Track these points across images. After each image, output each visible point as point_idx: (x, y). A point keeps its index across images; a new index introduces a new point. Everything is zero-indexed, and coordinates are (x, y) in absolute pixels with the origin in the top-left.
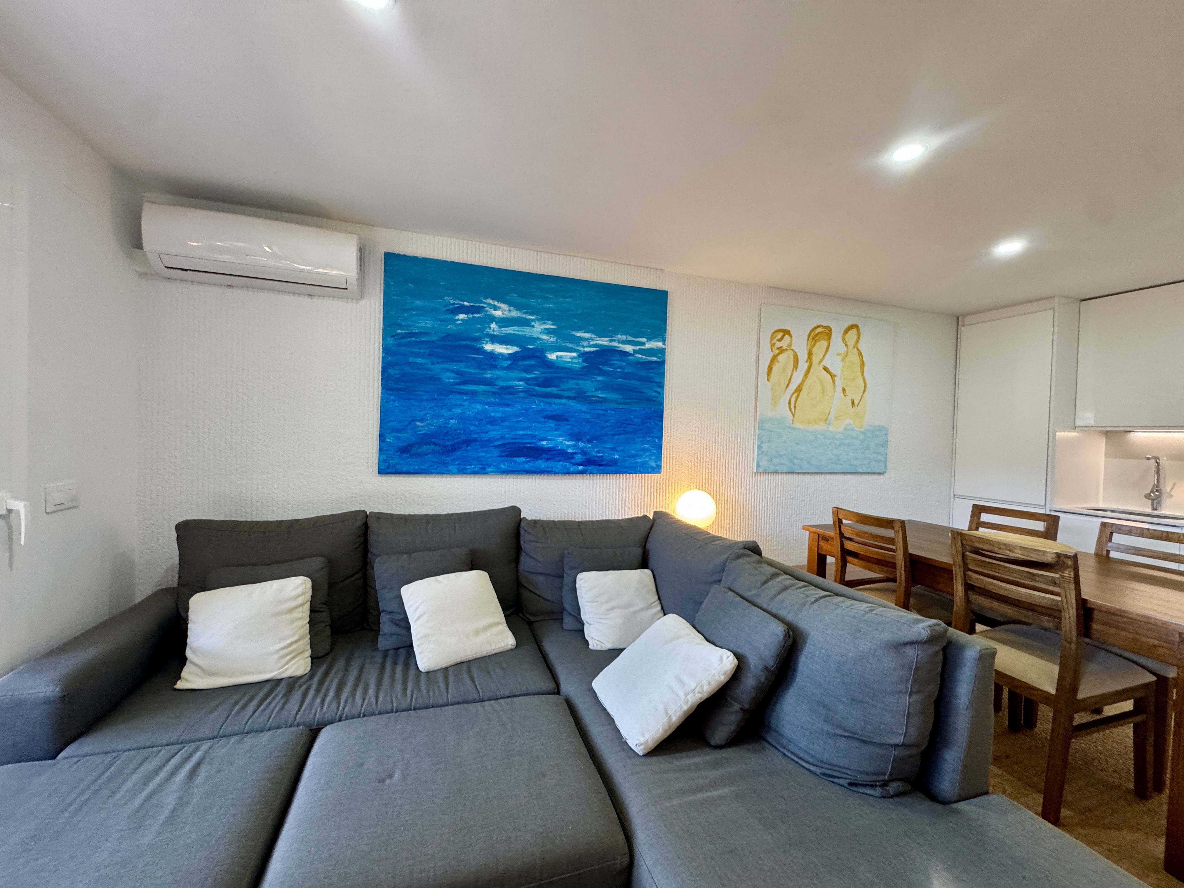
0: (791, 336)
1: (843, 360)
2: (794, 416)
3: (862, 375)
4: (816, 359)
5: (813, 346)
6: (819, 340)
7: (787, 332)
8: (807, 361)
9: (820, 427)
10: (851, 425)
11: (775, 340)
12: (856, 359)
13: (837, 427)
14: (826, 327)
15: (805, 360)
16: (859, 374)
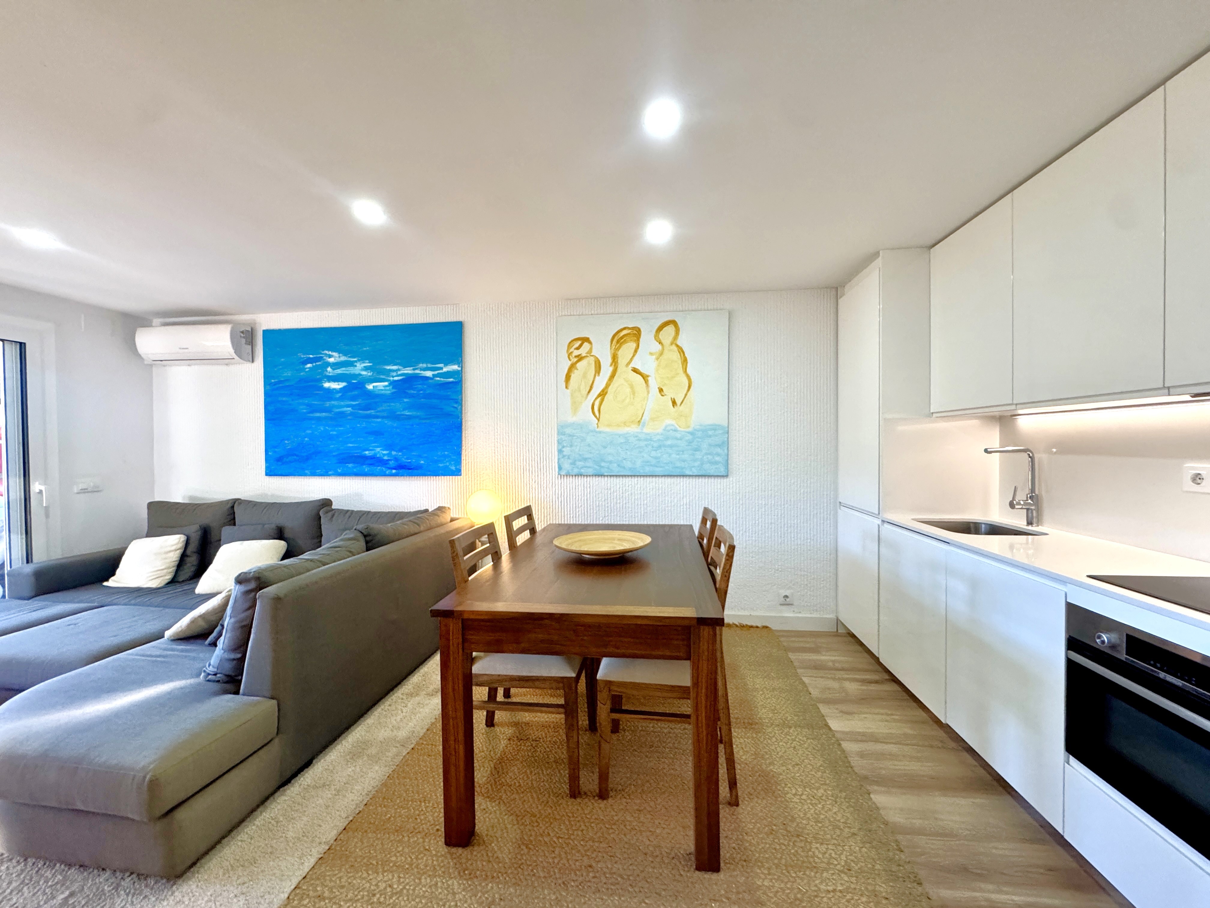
0: (590, 343)
1: (657, 359)
2: (599, 420)
3: (685, 371)
4: (622, 361)
5: (618, 349)
6: (625, 342)
7: (586, 340)
8: (611, 365)
9: (633, 429)
10: (672, 425)
11: (571, 350)
12: (675, 356)
13: (654, 429)
14: (633, 328)
15: (609, 364)
16: (681, 371)
